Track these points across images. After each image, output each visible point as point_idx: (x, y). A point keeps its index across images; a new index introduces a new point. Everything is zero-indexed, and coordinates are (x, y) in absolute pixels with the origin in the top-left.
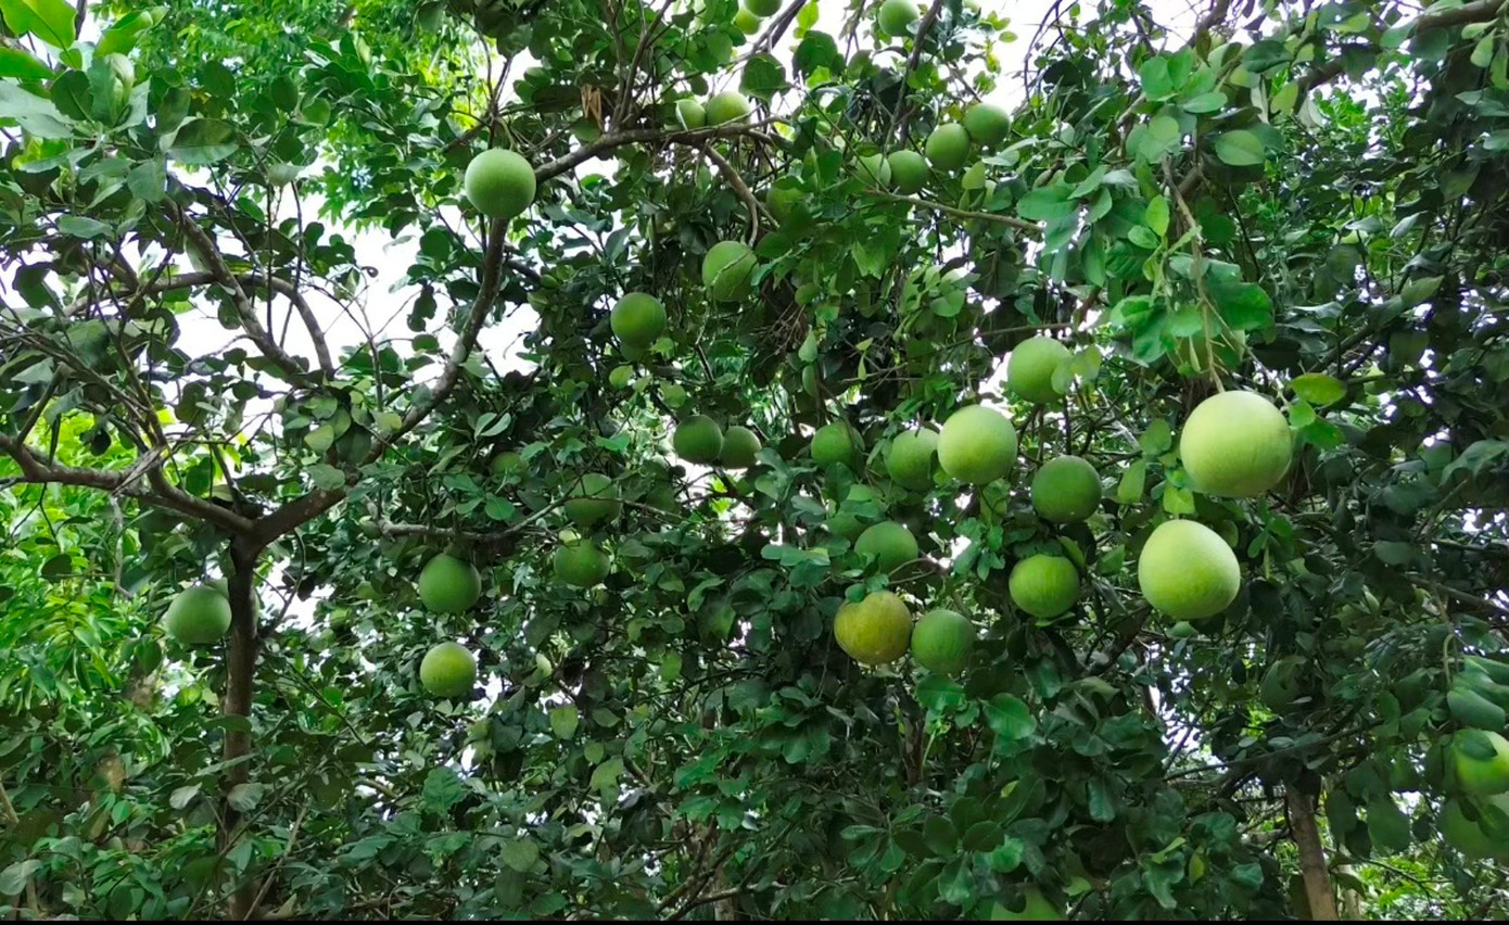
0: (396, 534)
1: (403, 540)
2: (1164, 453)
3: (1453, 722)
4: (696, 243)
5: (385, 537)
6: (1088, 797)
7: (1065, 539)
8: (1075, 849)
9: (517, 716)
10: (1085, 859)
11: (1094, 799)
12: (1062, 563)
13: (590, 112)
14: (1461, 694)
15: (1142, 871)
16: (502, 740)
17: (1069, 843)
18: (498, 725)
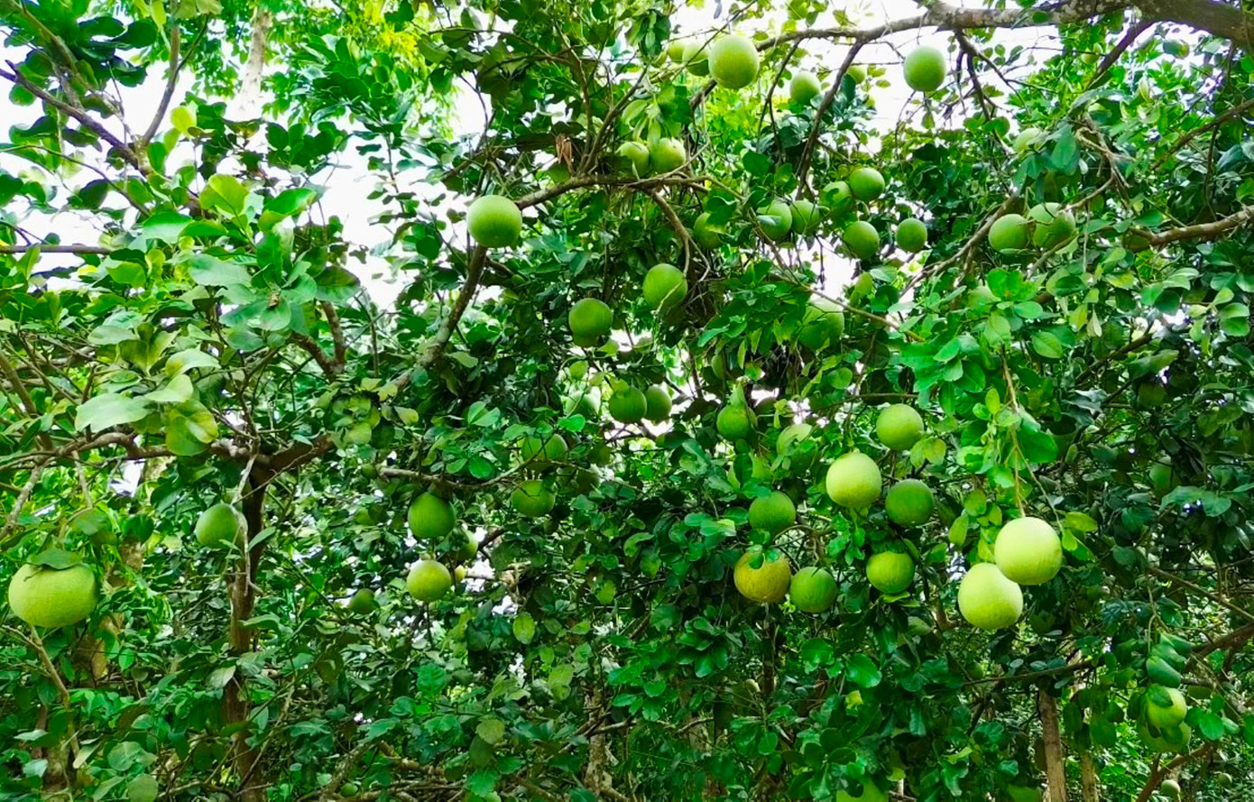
0: (390, 476)
1: (397, 481)
2: (980, 516)
3: (1149, 679)
4: (639, 265)
5: (382, 478)
6: (909, 718)
7: (907, 541)
8: (896, 748)
9: (486, 623)
10: (903, 755)
11: (913, 720)
12: (904, 558)
13: (563, 159)
14: (1156, 662)
15: (941, 768)
16: (474, 642)
17: (893, 744)
18: (471, 630)
